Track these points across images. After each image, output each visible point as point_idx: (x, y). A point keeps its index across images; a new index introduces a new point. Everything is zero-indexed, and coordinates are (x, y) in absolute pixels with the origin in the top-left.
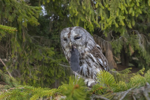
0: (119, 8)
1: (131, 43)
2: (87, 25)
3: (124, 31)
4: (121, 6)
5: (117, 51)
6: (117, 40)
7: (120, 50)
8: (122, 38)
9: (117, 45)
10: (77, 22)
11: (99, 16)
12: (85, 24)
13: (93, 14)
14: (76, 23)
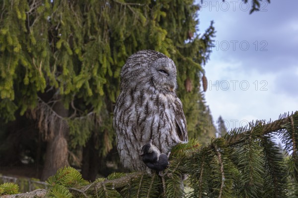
0: (99, 61)
1: (109, 130)
2: (31, 76)
3: (101, 105)
4: (103, 60)
5: (78, 142)
6: (81, 118)
7: (86, 141)
8: (93, 114)
9: (81, 129)
10: (11, 64)
11: (60, 65)
12: (29, 74)
13: (49, 58)
14: (9, 65)
